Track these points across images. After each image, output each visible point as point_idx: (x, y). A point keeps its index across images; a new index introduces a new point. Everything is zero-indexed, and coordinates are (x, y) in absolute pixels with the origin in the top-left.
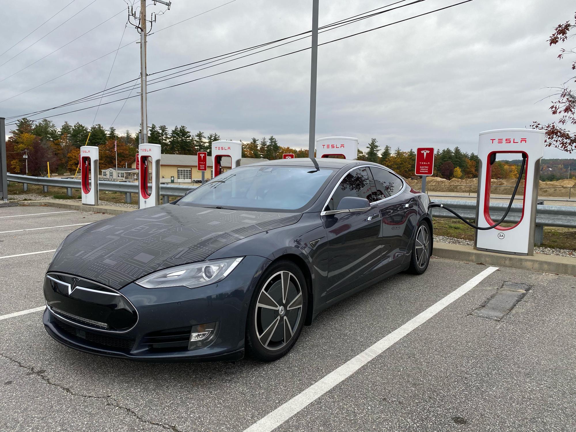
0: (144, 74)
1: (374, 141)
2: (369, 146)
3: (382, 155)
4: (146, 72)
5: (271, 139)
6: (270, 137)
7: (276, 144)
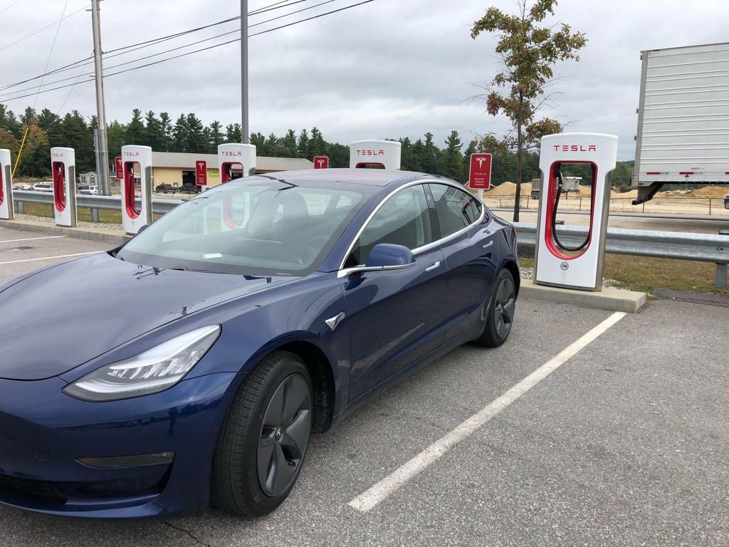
0: (98, 52)
1: (455, 134)
2: (448, 141)
3: (465, 153)
4: (100, 49)
5: (314, 131)
6: (312, 129)
7: (320, 138)
